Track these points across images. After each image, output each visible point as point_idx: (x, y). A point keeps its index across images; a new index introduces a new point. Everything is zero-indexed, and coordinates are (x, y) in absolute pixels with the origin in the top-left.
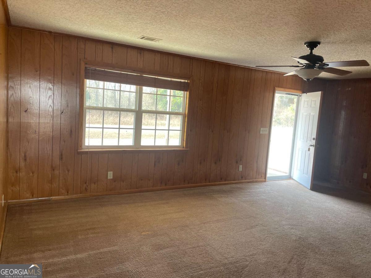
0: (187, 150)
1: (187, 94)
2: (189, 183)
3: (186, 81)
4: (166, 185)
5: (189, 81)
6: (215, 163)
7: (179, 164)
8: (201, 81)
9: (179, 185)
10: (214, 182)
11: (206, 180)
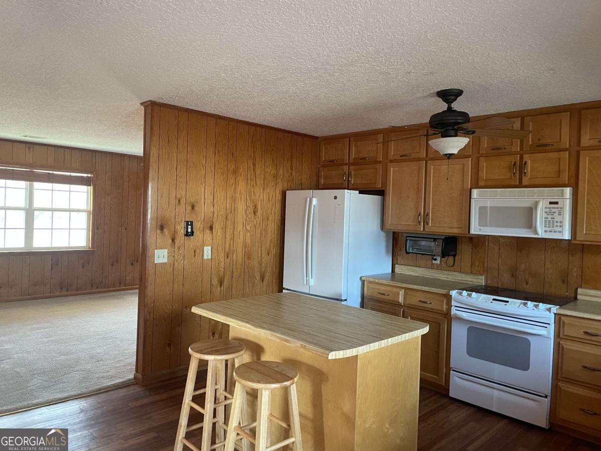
0: (94, 251)
1: (91, 188)
2: (97, 288)
3: (89, 175)
4: (67, 290)
5: (92, 176)
6: (132, 264)
7: (83, 267)
8: (107, 175)
9: (85, 290)
10: (132, 286)
11: (120, 283)
